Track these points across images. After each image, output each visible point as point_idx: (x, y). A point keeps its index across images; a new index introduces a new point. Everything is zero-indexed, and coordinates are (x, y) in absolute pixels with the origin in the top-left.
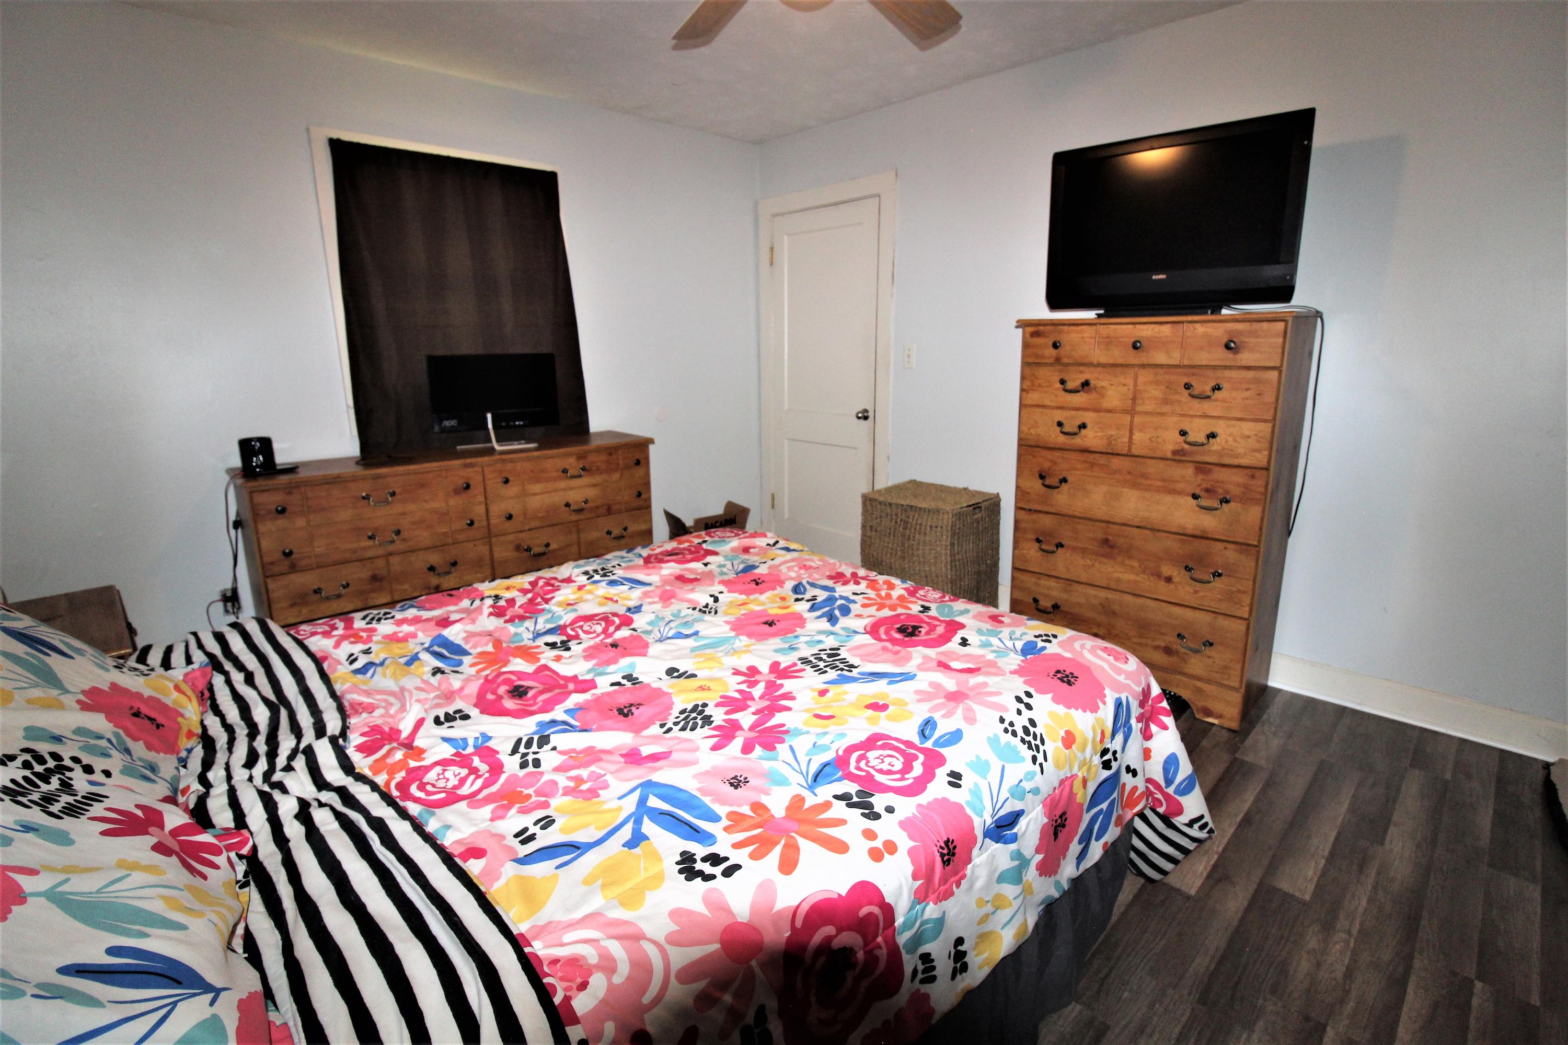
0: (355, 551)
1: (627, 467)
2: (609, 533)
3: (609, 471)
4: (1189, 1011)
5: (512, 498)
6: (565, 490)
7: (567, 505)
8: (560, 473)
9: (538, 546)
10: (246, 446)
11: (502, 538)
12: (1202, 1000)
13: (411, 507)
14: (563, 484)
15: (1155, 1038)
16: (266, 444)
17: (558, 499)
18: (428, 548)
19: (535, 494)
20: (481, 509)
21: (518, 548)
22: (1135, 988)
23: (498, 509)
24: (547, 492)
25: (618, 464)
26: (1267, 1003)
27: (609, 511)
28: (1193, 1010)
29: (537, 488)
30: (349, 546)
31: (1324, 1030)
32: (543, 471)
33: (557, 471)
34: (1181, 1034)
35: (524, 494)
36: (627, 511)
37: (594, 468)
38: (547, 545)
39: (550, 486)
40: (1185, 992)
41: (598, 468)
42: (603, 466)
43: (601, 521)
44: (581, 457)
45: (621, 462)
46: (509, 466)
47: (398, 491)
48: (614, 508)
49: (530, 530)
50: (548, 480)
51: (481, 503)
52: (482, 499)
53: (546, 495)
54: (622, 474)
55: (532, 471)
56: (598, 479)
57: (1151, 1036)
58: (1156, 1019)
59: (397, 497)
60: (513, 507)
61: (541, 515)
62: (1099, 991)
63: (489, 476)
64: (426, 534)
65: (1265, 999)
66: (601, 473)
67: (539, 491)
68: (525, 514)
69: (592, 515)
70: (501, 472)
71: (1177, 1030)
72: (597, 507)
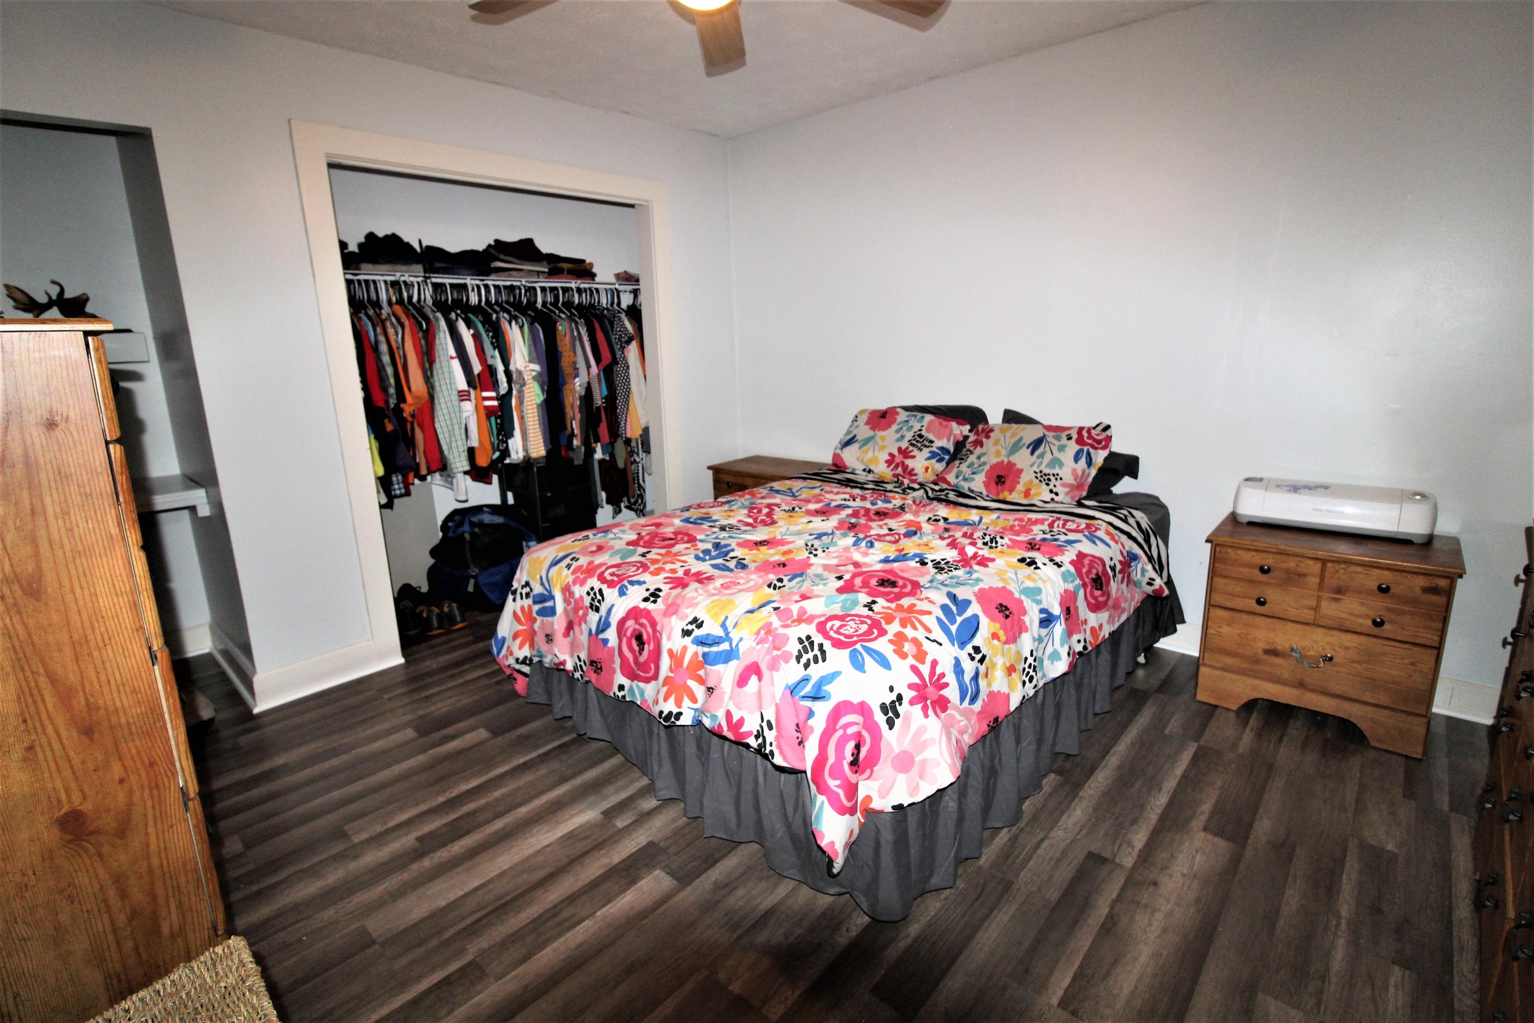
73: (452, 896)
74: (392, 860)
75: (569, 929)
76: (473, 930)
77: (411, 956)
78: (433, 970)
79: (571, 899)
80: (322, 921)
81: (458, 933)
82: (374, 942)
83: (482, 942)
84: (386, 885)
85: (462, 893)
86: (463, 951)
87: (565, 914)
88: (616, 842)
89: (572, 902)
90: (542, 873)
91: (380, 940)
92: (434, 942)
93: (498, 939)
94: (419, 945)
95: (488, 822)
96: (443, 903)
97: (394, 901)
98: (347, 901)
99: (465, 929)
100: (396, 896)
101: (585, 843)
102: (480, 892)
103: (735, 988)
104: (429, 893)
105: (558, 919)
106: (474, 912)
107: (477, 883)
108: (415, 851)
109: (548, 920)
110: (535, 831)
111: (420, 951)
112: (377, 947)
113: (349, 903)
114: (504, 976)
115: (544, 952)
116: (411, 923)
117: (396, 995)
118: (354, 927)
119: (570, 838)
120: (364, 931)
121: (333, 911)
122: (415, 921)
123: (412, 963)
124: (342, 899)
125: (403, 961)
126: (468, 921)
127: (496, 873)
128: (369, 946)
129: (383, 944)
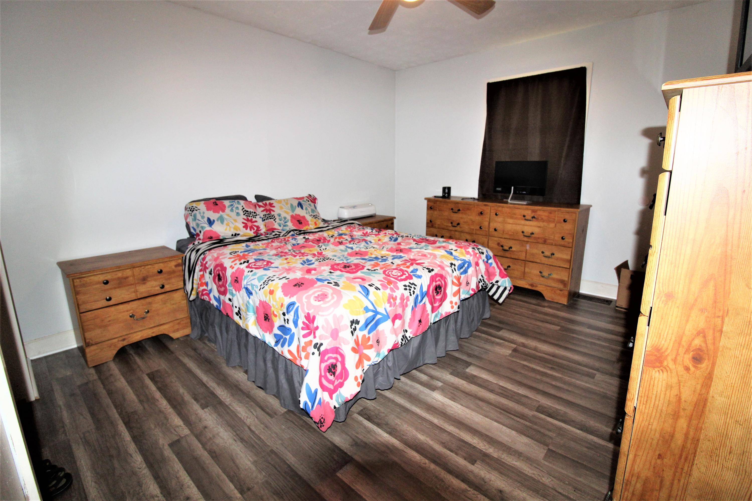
0: (447, 226)
1: (559, 222)
2: (543, 253)
3: (549, 221)
4: (269, 444)
5: (499, 222)
6: (524, 225)
7: (523, 232)
8: (522, 217)
9: (507, 246)
10: (444, 189)
11: (493, 238)
12: (272, 451)
13: (464, 216)
14: (523, 222)
15: (262, 430)
16: (449, 189)
17: (519, 228)
18: (467, 233)
19: (510, 223)
20: (487, 224)
21: (498, 244)
22: (286, 431)
23: (493, 225)
24: (514, 224)
25: (555, 219)
26: (262, 476)
27: (545, 242)
28: (269, 446)
29: (511, 221)
30: (445, 224)
31: (241, 494)
32: (515, 214)
33: (521, 215)
34: (261, 438)
35: (504, 222)
36: (555, 245)
37: (540, 218)
38: (511, 248)
39: (516, 221)
40: (278, 447)
41: (542, 219)
42: (545, 218)
43: (540, 246)
44: (534, 211)
45: (556, 219)
46: (500, 209)
47: (461, 209)
48: (549, 241)
49: (505, 238)
50: (516, 218)
51: (487, 221)
52: (488, 220)
53: (514, 225)
54: (556, 225)
55: (509, 213)
56: (541, 224)
57: (264, 429)
58: (270, 433)
59: (460, 212)
60: (498, 226)
61: (510, 233)
62: (287, 419)
63: (492, 211)
64: (467, 227)
65: (264, 476)
66: (543, 222)
67: (511, 222)
68: (504, 231)
69: (535, 241)
70: (496, 210)
71: (262, 437)
72: (539, 238)
73: (508, 430)
74: (495, 469)
75: (506, 388)
76: (522, 416)
77: (547, 433)
78: (548, 422)
79: (492, 391)
80: (552, 480)
81: (526, 421)
82: (549, 450)
83: (526, 411)
84: (514, 463)
85: (504, 427)
86: (533, 416)
87: (500, 391)
88: (452, 383)
89: (493, 390)
90: (480, 403)
91: (547, 448)
92: (535, 427)
93: (522, 407)
94: (540, 432)
95: (449, 433)
96: (513, 432)
97: (521, 453)
98: (533, 476)
99: (523, 419)
100: (519, 454)
101: (455, 393)
102: (501, 421)
103: (510, 352)
104: (510, 441)
105: (503, 392)
106: (513, 419)
107: (496, 424)
108: (483, 461)
109: (504, 395)
110: (452, 412)
111: (542, 430)
112: (551, 447)
113: (534, 474)
114: (537, 400)
115: (520, 392)
116: (530, 439)
117: (565, 429)
118: (546, 463)
119: (454, 399)
120: (546, 457)
121: (543, 479)
122: (529, 439)
123: (550, 430)
124: (534, 480)
125: (550, 434)
126: (518, 419)
127: (486, 419)
128: (552, 451)
129: (547, 445)
